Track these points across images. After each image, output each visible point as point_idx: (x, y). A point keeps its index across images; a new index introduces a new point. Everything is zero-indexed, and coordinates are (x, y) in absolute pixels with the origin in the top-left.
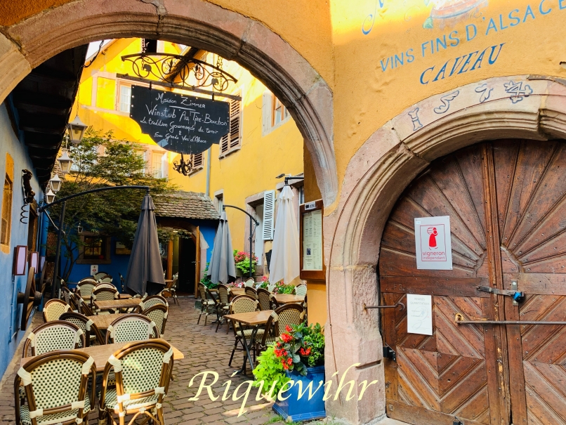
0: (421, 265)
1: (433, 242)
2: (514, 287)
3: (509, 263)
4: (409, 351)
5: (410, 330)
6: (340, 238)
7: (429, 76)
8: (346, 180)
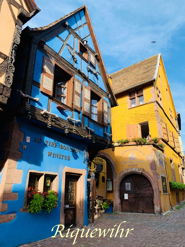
0: (126, 189)
1: (128, 186)
2: (138, 192)
3: (137, 190)
4: (125, 202)
5: (125, 199)
6: (116, 186)
7: (129, 166)
8: (118, 177)
